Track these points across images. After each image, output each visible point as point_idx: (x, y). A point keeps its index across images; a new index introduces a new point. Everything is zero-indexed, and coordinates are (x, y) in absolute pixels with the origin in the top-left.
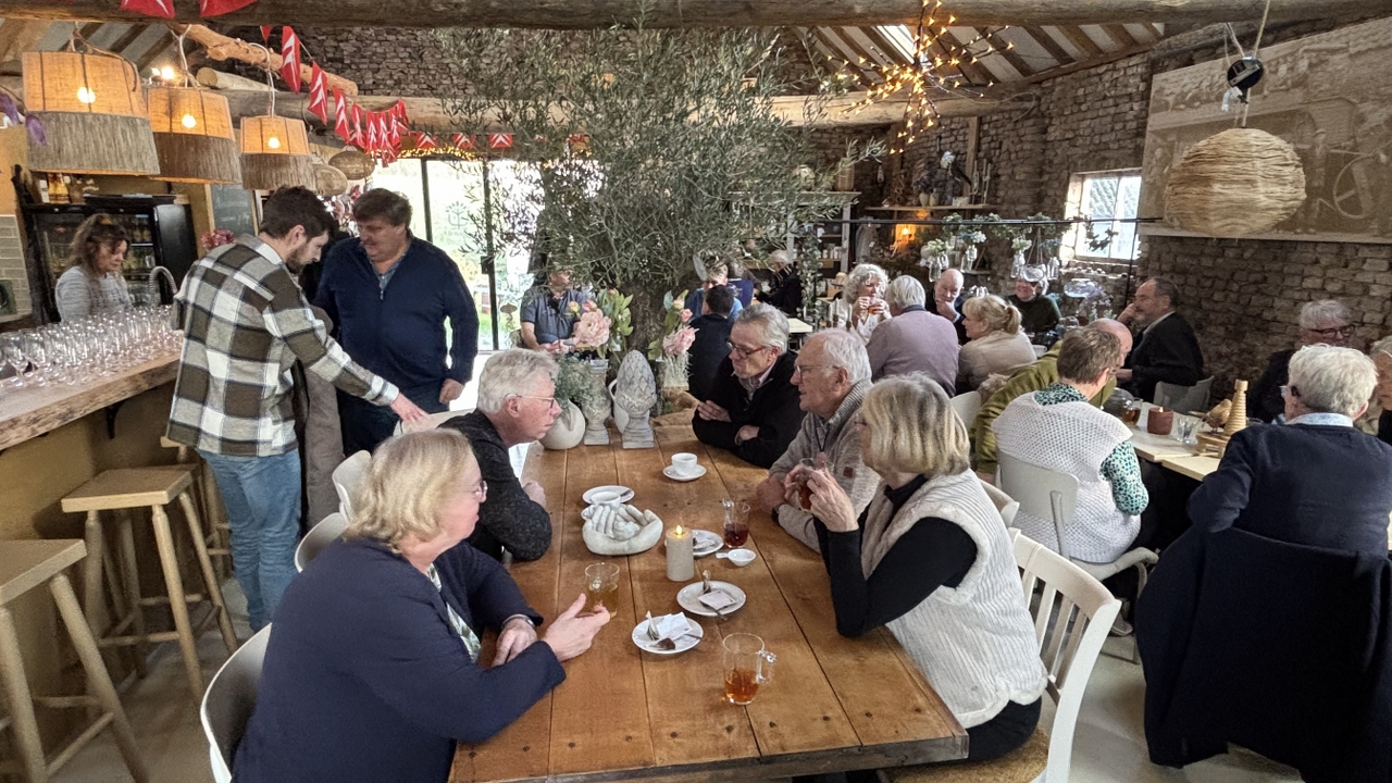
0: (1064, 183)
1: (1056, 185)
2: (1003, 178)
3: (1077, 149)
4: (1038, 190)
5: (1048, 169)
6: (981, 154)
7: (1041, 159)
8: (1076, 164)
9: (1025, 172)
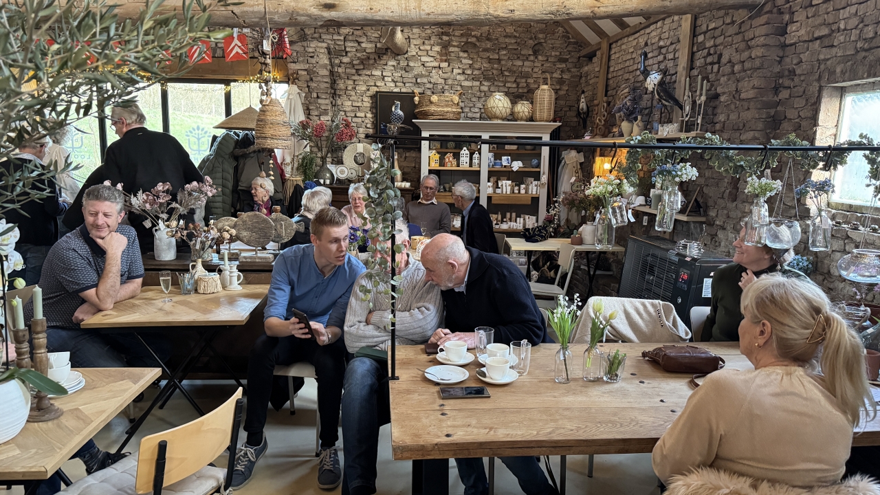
0: (813, 100)
1: (799, 103)
2: (722, 99)
3: (834, 50)
4: (772, 112)
5: (787, 82)
6: (695, 72)
7: (777, 69)
8: (832, 72)
9: (753, 88)
